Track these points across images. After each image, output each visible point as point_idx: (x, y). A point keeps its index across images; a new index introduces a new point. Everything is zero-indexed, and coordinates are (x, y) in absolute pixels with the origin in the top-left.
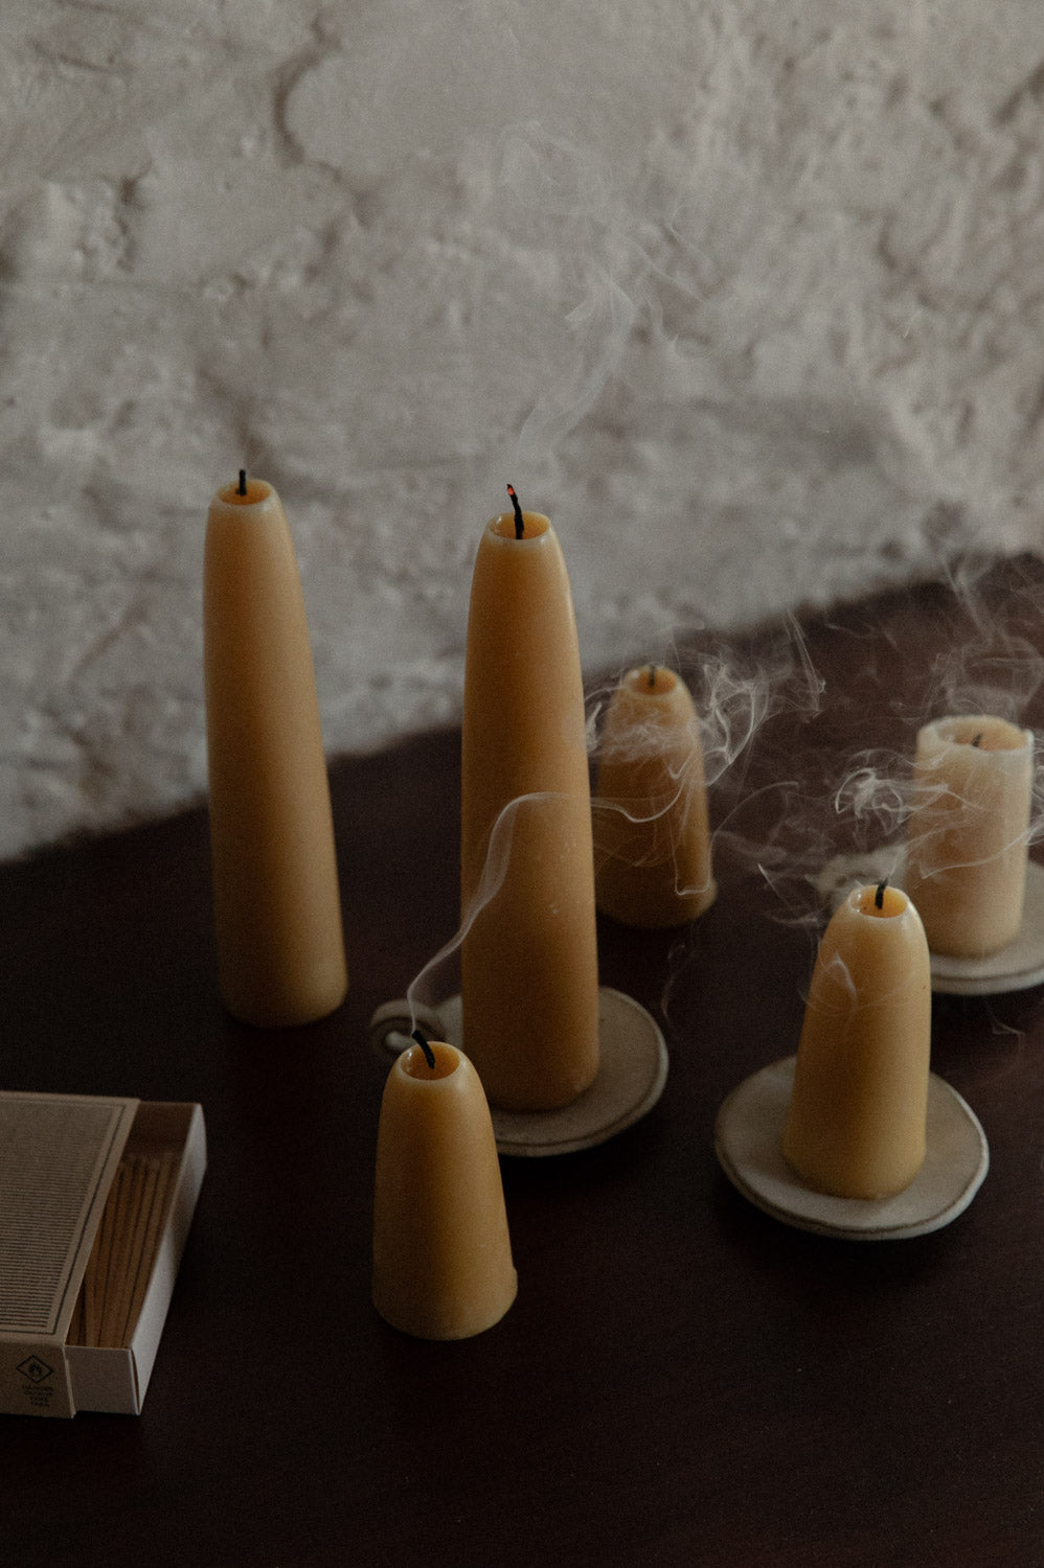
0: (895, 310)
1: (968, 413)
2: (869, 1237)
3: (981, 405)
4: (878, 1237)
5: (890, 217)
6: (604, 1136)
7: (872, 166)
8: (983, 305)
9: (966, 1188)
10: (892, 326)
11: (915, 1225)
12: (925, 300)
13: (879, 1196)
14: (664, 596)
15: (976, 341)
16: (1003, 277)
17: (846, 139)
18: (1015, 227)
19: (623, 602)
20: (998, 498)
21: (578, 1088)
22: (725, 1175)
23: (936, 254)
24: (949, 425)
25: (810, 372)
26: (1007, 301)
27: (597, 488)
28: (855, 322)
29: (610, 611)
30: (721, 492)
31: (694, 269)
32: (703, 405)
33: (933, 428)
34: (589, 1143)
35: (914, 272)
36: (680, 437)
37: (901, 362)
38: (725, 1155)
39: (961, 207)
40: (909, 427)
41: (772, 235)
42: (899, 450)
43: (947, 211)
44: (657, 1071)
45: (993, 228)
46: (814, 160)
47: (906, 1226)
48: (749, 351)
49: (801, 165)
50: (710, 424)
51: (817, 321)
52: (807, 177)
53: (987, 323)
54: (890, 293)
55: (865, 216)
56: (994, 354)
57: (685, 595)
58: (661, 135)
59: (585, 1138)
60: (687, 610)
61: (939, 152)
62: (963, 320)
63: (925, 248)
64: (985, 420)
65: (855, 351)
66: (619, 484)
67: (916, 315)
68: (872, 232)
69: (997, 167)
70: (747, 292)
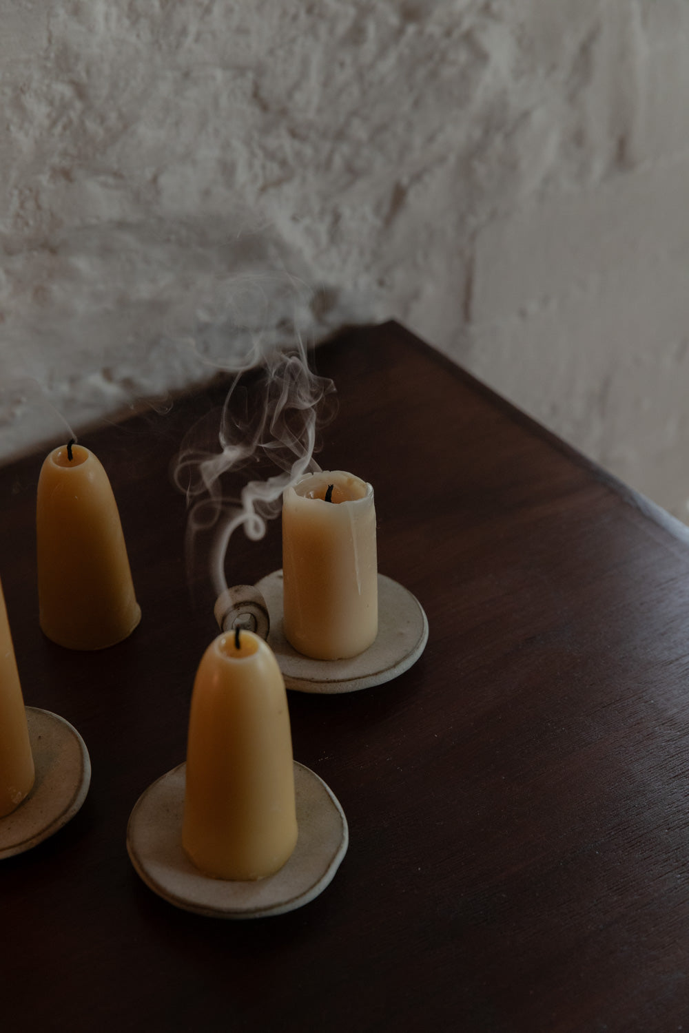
0: (272, 143)
1: (337, 218)
2: (251, 916)
3: (346, 212)
4: (257, 915)
5: (260, 70)
6: (35, 842)
7: (242, 31)
8: (341, 135)
9: (329, 866)
10: (270, 155)
11: (287, 903)
12: (293, 134)
13: (260, 878)
14: (108, 375)
15: (338, 161)
16: (354, 113)
17: (217, 10)
18: (360, 76)
19: (73, 380)
20: (365, 281)
21: (16, 800)
22: (133, 869)
23: (299, 97)
24: (323, 228)
25: (206, 193)
26: (360, 131)
27: (40, 294)
28: (240, 154)
29: (64, 388)
30: (144, 291)
31: (103, 119)
32: (122, 225)
33: (309, 231)
34: (23, 849)
35: (284, 112)
36: (106, 252)
37: (279, 183)
38: (134, 853)
39: (316, 59)
40: (291, 233)
41: (164, 88)
42: (284, 250)
43: (305, 62)
44: (81, 781)
45: (343, 76)
46: (193, 29)
47: (279, 905)
48: (155, 180)
49: (184, 32)
50: (128, 239)
51: (209, 153)
52: (189, 41)
53: (345, 149)
54: (266, 130)
55: (240, 71)
56: (353, 172)
57: (124, 372)
58: (61, 12)
59: (20, 844)
60: (128, 383)
61: (295, 18)
62: (326, 146)
63: (290, 95)
64: (350, 222)
65: (242, 176)
66: (57, 290)
67: (288, 145)
68: (247, 83)
69: (342, 28)
70: (148, 133)
